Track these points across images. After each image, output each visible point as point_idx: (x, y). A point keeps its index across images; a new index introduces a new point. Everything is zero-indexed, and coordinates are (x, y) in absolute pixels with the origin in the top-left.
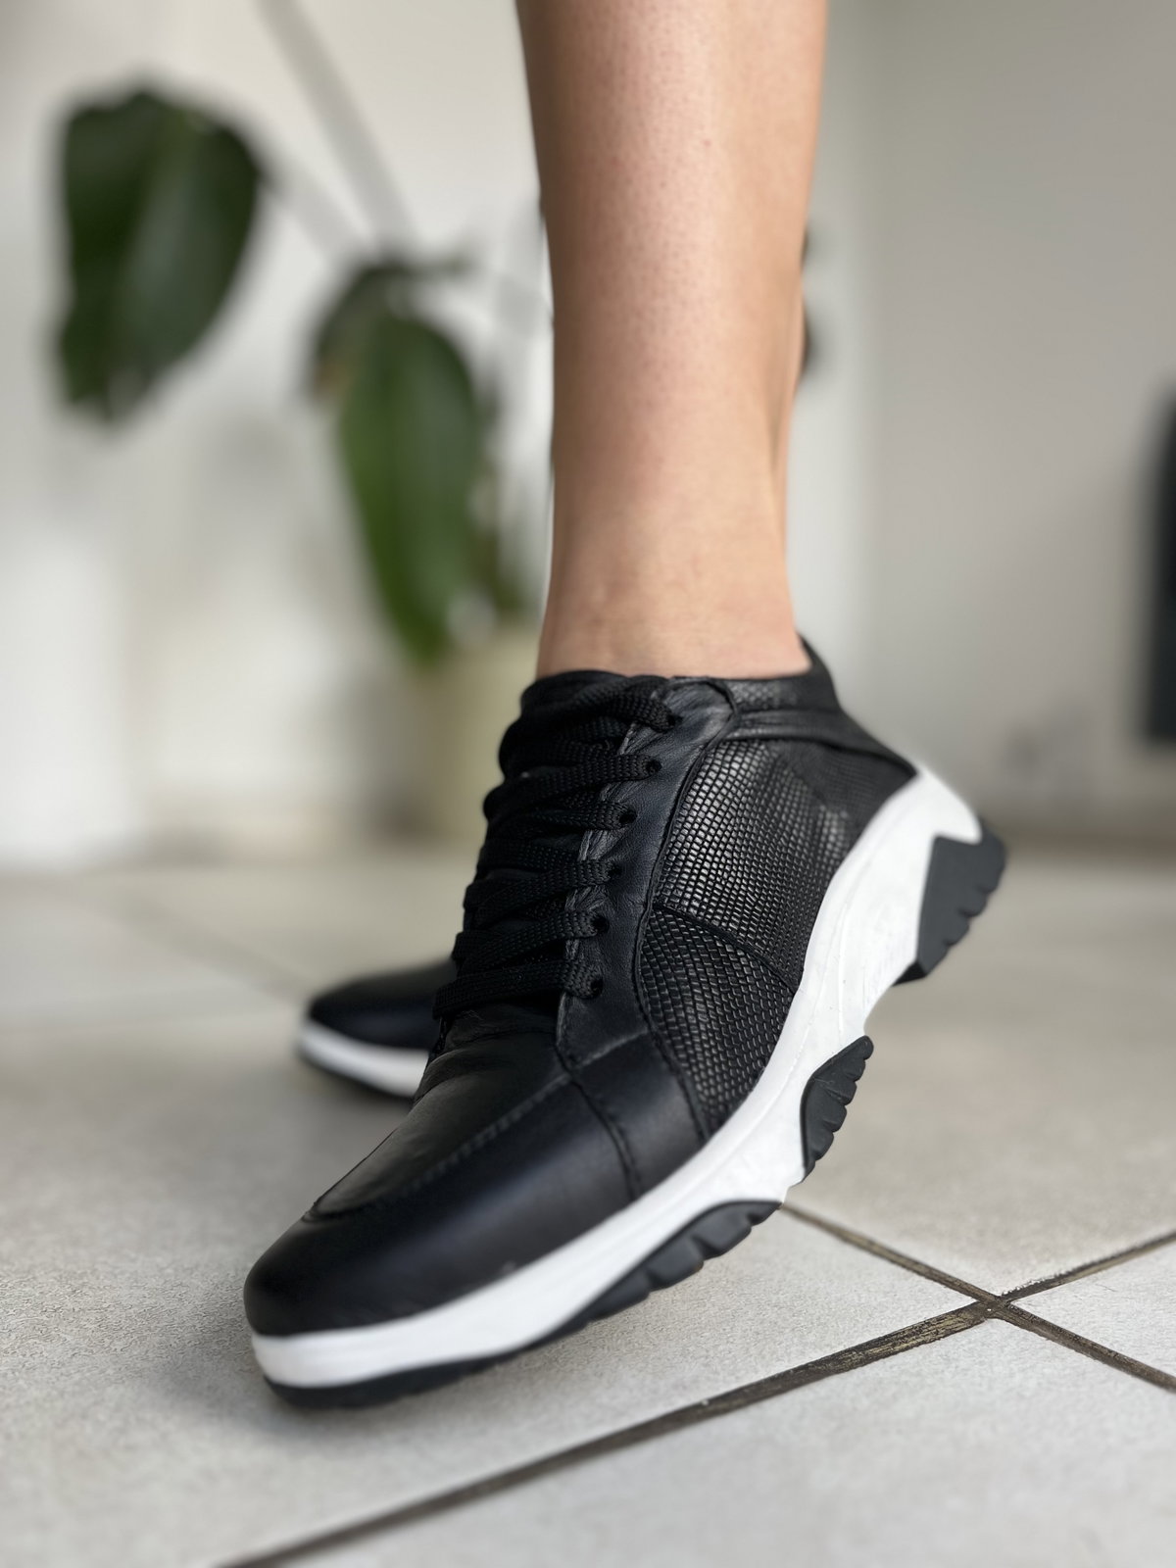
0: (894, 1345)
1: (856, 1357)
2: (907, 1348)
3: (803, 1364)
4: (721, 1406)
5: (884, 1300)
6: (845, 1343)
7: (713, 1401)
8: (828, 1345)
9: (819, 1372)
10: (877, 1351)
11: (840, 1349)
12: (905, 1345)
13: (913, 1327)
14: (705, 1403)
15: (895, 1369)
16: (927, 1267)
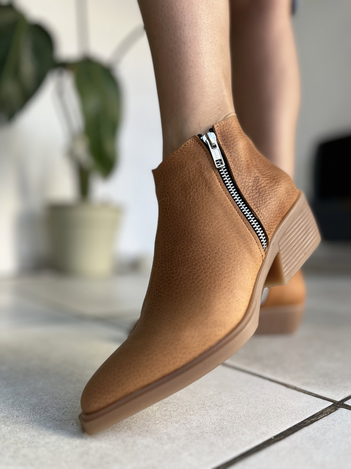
0: (317, 417)
1: (309, 421)
2: (321, 418)
3: (295, 424)
4: (278, 438)
5: (308, 404)
6: (304, 418)
7: (276, 437)
8: (299, 419)
9: (300, 426)
10: (313, 419)
11: (303, 420)
12: (320, 417)
13: (320, 412)
14: (273, 438)
15: (321, 424)
16: (315, 394)
